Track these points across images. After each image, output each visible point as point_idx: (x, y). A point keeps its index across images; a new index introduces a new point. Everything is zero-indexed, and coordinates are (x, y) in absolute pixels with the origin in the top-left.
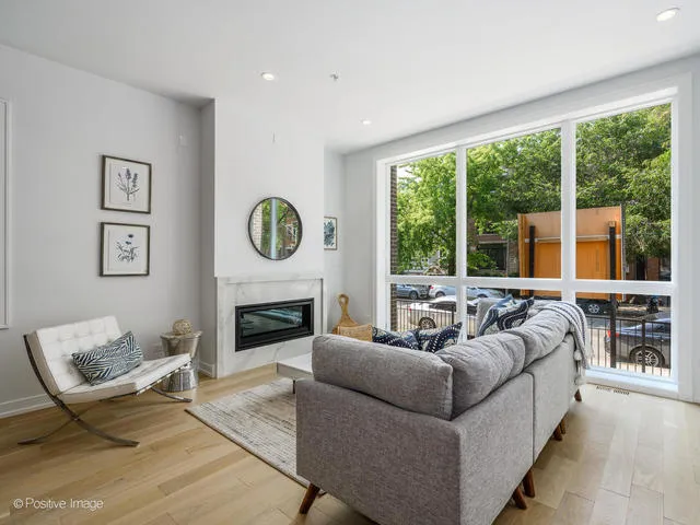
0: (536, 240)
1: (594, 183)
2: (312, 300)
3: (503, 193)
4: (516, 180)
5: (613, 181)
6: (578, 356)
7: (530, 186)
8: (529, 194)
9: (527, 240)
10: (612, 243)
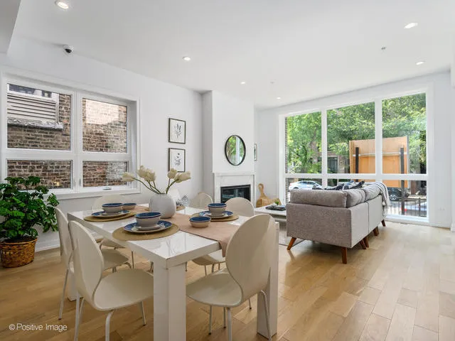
0: (359, 155)
1: (393, 120)
2: (250, 185)
3: (335, 126)
4: (344, 118)
5: (404, 119)
6: (384, 204)
7: (353, 122)
8: (353, 127)
9: (355, 155)
10: (402, 157)
